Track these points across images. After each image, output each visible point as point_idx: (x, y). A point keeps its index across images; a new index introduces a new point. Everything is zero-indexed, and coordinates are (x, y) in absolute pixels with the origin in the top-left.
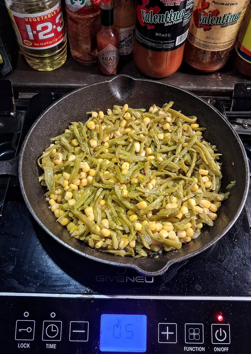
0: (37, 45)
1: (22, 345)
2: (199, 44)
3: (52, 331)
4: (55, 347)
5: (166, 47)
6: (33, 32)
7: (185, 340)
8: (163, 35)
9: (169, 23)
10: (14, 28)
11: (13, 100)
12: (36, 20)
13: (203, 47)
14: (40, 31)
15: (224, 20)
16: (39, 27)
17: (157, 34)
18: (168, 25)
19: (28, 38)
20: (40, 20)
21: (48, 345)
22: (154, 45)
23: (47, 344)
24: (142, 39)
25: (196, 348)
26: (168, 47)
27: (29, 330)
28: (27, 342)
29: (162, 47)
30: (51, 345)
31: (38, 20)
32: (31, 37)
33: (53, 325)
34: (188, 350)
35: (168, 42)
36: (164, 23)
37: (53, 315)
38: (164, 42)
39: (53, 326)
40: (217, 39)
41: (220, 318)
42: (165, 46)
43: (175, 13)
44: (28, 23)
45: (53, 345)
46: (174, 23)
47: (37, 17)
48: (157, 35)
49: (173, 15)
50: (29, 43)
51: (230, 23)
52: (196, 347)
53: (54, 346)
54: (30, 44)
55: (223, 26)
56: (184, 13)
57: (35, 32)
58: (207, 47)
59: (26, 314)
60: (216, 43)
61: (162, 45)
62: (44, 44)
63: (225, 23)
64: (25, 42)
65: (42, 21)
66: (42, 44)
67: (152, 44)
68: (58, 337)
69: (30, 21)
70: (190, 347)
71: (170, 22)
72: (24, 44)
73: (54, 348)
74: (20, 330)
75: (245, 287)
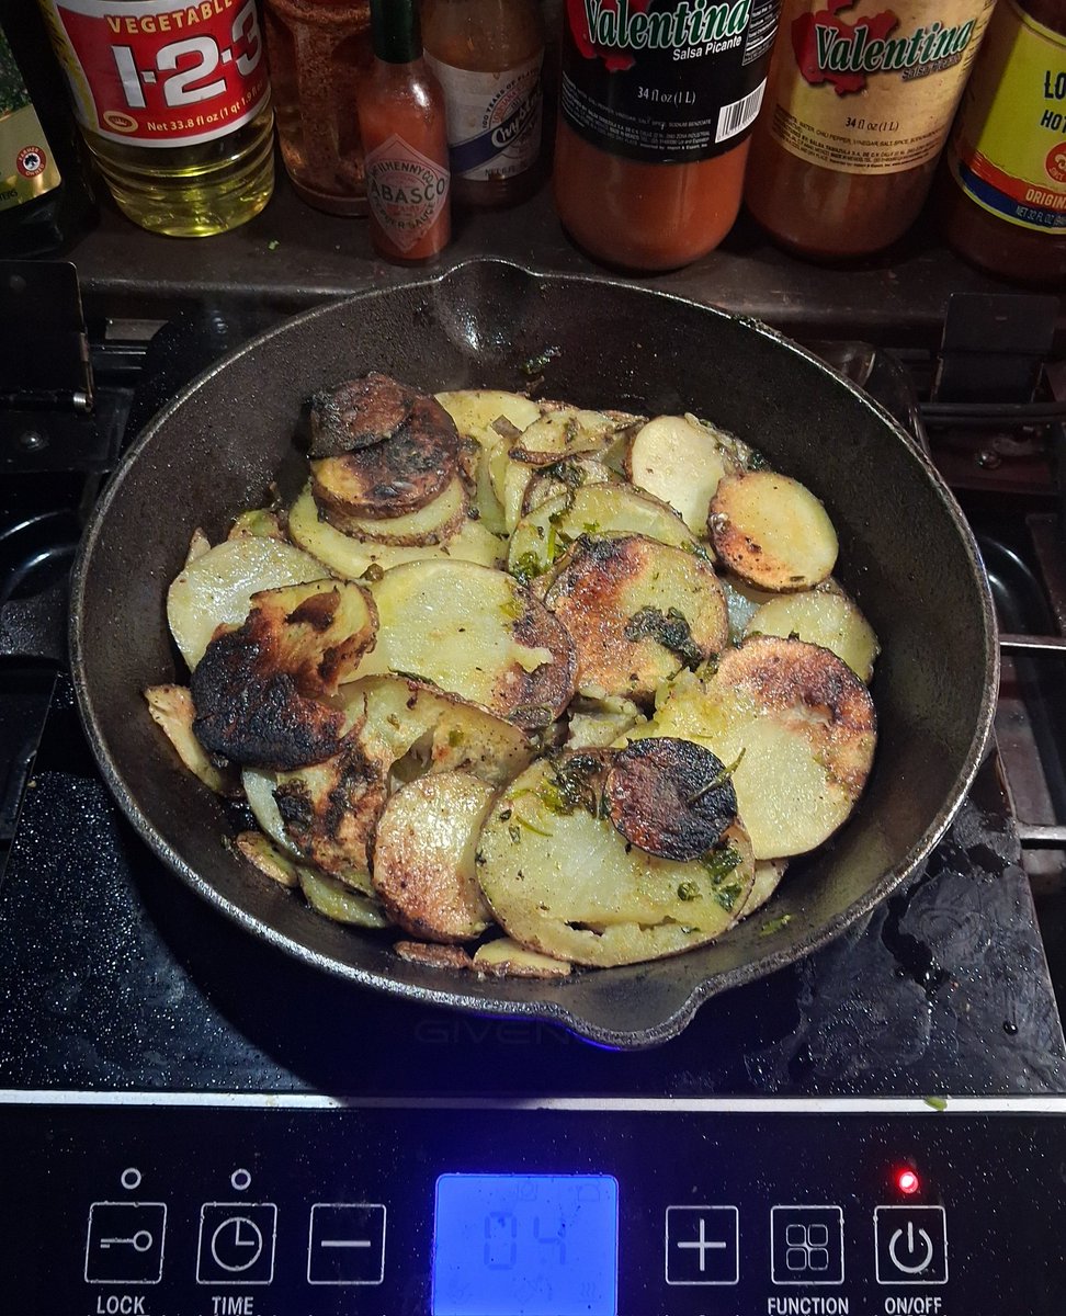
0: (159, 127)
1: (113, 1302)
2: (817, 150)
3: (237, 1242)
4: (249, 1309)
5: (677, 145)
6: (141, 78)
7: (773, 1270)
8: (666, 98)
9: (692, 47)
10: (62, 62)
11: (84, 344)
12: (153, 29)
13: (833, 158)
14: (170, 74)
15: (917, 52)
16: (166, 57)
17: (644, 93)
18: (685, 55)
19: (121, 101)
20: (169, 28)
21: (220, 1303)
22: (631, 135)
23: (216, 1299)
24: (587, 113)
25: (813, 1303)
26: (685, 146)
27: (142, 1241)
28: (133, 1291)
29: (663, 145)
30: (231, 1300)
31: (163, 29)
32: (136, 98)
33: (238, 1220)
34: (782, 1309)
35: (685, 125)
36: (672, 48)
37: (241, 1179)
38: (671, 125)
39: (241, 1222)
40: (888, 127)
41: (908, 1181)
42: (674, 142)
43: (715, 9)
44: (123, 39)
45: (239, 1299)
46: (708, 49)
47: (158, 16)
48: (644, 97)
49: (705, 19)
50: (125, 120)
51: (936, 61)
52: (816, 1300)
53: (246, 1305)
54: (129, 124)
55: (912, 73)
56: (749, 13)
57: (149, 77)
58: (850, 158)
59: (131, 1179)
60: (882, 144)
61: (661, 136)
62: (185, 123)
63: (920, 62)
64: (110, 118)
65: (177, 35)
66: (177, 125)
67: (624, 132)
68: (260, 1270)
69: (130, 31)
70: (791, 1300)
71: (696, 47)
72: (103, 125)
73: (246, 1312)
74: (105, 1243)
75: (1004, 1060)
